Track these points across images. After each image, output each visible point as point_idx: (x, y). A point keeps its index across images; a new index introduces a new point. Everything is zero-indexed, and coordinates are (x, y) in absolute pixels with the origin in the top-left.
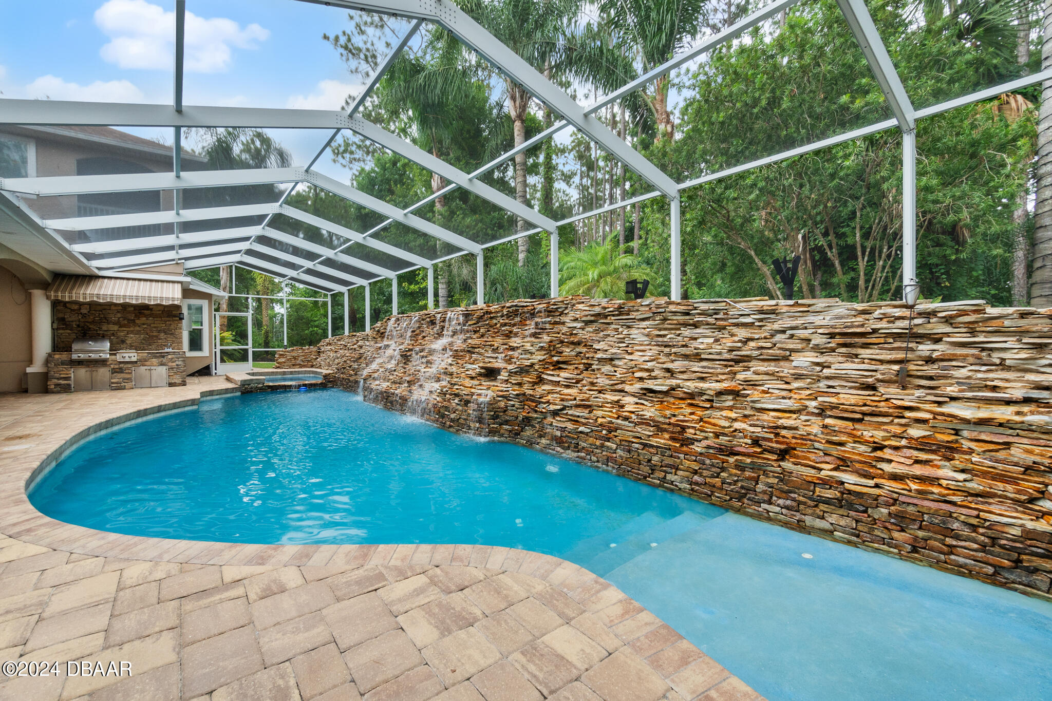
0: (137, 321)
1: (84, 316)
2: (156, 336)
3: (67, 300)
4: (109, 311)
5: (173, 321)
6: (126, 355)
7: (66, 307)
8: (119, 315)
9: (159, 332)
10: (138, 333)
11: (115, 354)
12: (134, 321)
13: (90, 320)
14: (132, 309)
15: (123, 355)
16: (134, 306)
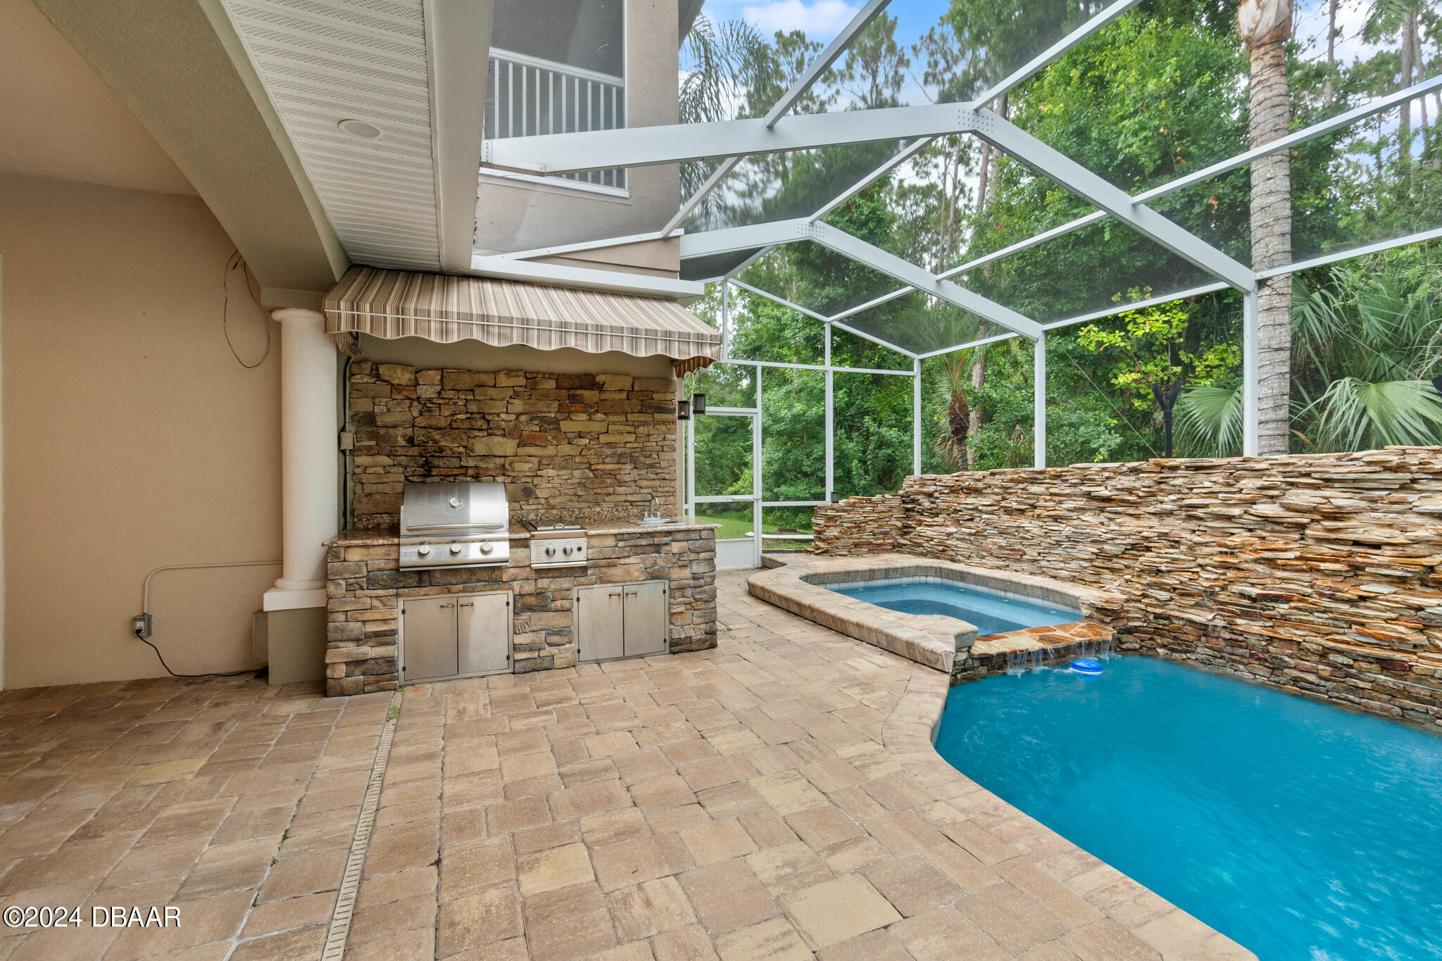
0: (565, 426)
1: (427, 407)
2: (612, 474)
3: (390, 335)
4: (492, 392)
5: (656, 423)
6: (557, 545)
7: (378, 376)
8: (518, 405)
9: (620, 458)
10: (566, 463)
11: (524, 543)
12: (556, 422)
13: (443, 422)
14: (552, 384)
15: (547, 544)
16: (558, 378)
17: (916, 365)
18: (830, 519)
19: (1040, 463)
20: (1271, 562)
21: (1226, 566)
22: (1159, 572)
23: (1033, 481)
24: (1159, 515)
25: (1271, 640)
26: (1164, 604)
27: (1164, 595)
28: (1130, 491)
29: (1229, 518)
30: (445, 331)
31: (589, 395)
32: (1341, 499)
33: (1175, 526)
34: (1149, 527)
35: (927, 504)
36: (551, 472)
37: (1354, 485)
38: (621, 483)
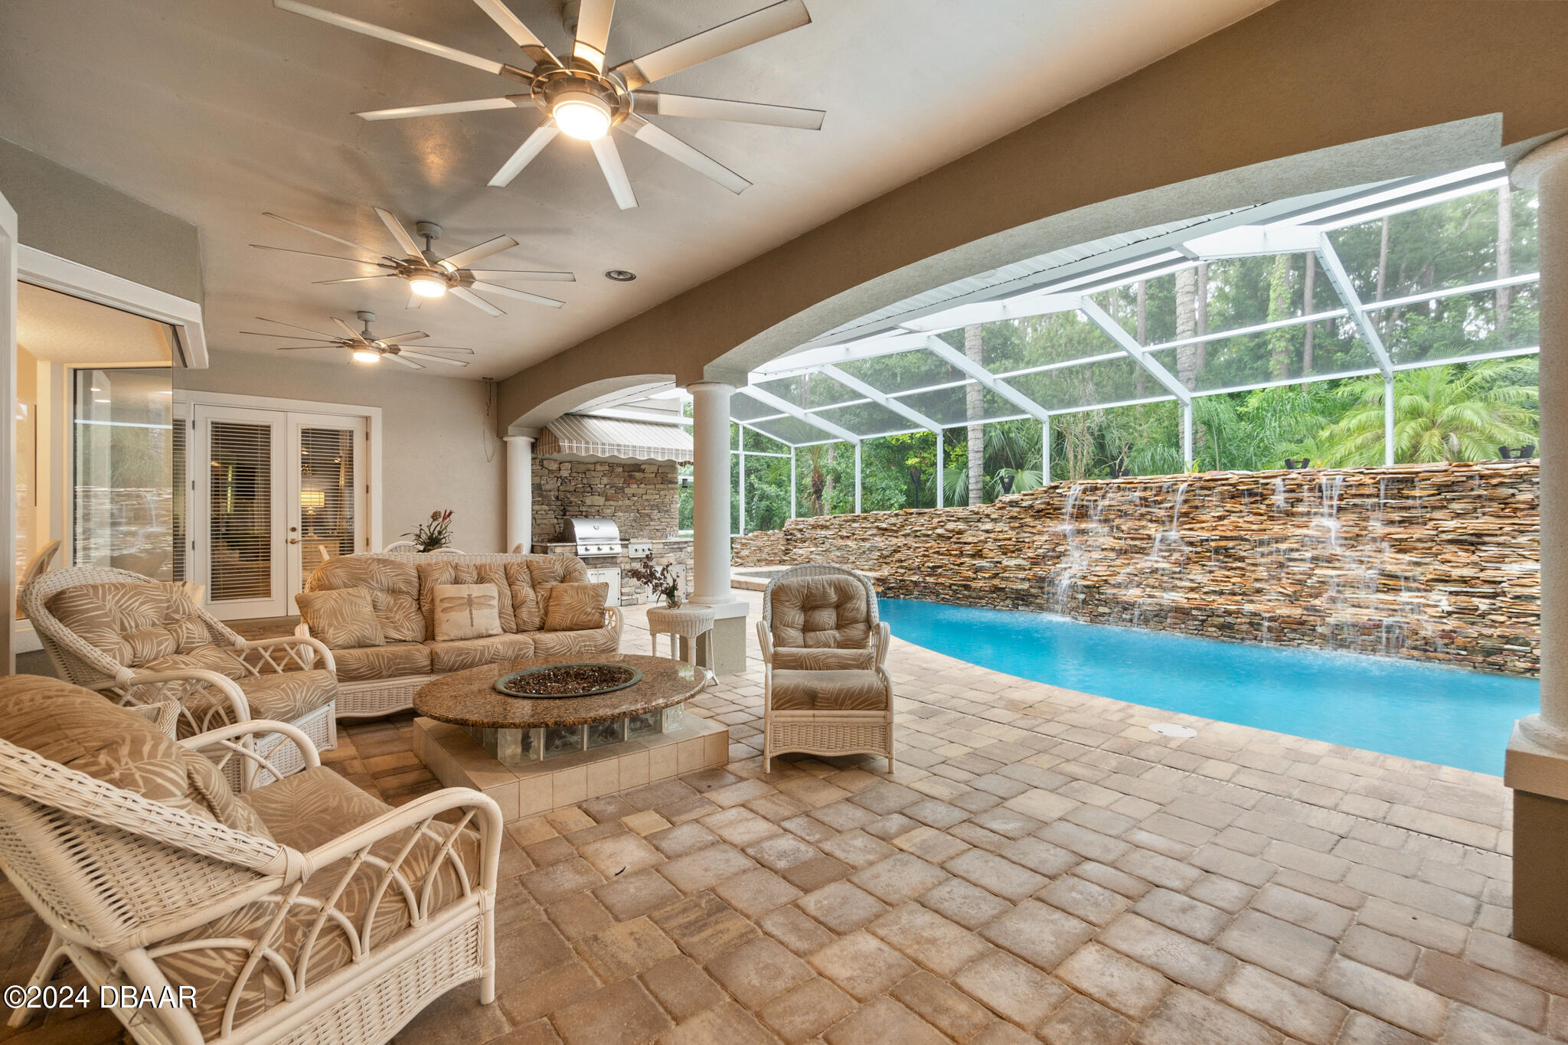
0: (627, 490)
1: (564, 481)
2: (648, 515)
3: (583, 454)
4: (593, 473)
6: (639, 547)
7: (542, 466)
8: (605, 480)
9: (652, 507)
10: (628, 509)
11: (626, 546)
12: (623, 488)
13: (572, 489)
14: (621, 469)
15: (636, 547)
16: (623, 466)
17: (793, 450)
18: (743, 544)
19: (858, 511)
20: (938, 553)
21: (924, 556)
22: (901, 561)
23: (854, 521)
24: (905, 536)
25: (936, 584)
26: (903, 575)
27: (903, 571)
28: (895, 525)
29: (928, 536)
30: (603, 452)
31: (638, 475)
32: (961, 526)
33: (910, 541)
34: (900, 541)
35: (799, 536)
36: (620, 514)
37: (966, 520)
38: (652, 520)
